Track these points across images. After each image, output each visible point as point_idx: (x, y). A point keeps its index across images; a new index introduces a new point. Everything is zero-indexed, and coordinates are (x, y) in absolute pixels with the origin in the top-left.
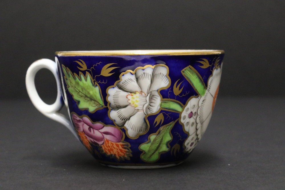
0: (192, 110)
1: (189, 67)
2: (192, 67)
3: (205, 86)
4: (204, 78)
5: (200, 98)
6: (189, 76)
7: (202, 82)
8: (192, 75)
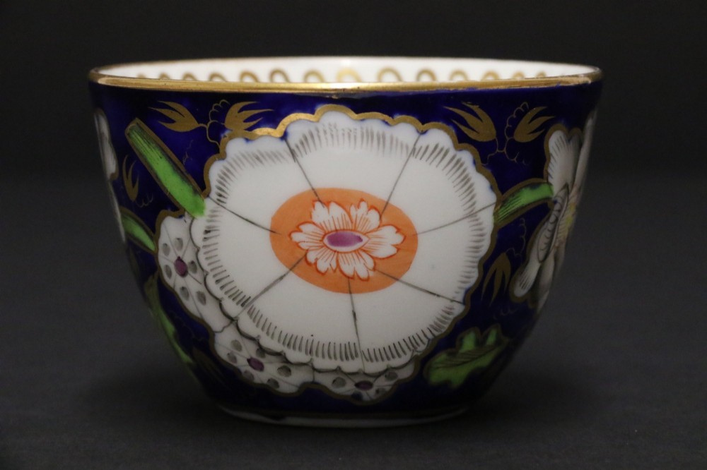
0: (180, 254)
1: (138, 124)
2: (143, 123)
3: (195, 184)
4: (184, 161)
5: (192, 221)
6: (142, 150)
7: (182, 172)
8: (149, 146)
